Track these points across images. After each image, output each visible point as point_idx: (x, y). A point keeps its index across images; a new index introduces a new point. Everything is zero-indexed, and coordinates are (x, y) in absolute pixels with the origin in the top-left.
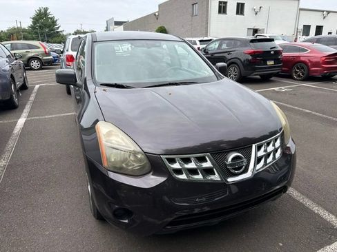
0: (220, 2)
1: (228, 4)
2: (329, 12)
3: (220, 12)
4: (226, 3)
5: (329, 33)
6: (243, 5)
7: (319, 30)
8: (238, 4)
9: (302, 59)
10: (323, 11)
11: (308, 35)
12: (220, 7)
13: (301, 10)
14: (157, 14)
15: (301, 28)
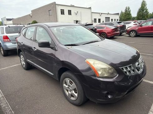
0: (61, 10)
1: (65, 10)
2: (102, 14)
3: (61, 14)
4: (63, 10)
5: (103, 21)
6: (70, 11)
7: (99, 20)
8: (69, 10)
9: (103, 31)
10: (100, 13)
11: (96, 22)
12: (61, 12)
13: (92, 13)
14: (31, 15)
15: (93, 20)
